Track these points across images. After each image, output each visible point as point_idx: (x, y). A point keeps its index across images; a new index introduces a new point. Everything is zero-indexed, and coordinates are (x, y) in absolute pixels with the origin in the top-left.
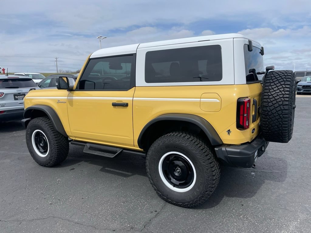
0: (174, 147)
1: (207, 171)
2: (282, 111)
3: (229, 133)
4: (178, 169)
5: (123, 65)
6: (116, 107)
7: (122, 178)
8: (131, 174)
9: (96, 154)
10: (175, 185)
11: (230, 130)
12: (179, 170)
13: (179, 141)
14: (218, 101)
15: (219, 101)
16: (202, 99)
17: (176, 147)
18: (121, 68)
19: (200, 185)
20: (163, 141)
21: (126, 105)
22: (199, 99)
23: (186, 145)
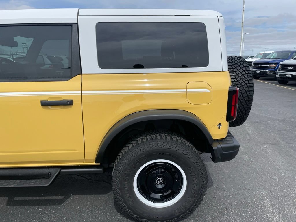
0: (160, 154)
1: (202, 175)
2: (248, 98)
3: (220, 127)
4: (159, 180)
5: (17, 39)
6: (50, 107)
7: (54, 207)
8: (63, 197)
9: (13, 186)
10: (155, 200)
11: (220, 123)
12: (161, 180)
13: (166, 145)
14: (208, 91)
15: (210, 92)
16: (188, 90)
17: (163, 154)
18: (15, 44)
19: (193, 193)
20: (141, 149)
21: (70, 103)
22: (185, 90)
23: (177, 149)
